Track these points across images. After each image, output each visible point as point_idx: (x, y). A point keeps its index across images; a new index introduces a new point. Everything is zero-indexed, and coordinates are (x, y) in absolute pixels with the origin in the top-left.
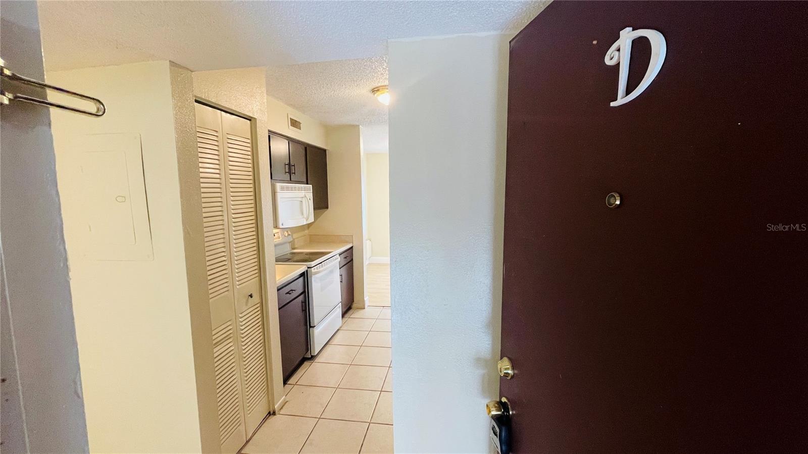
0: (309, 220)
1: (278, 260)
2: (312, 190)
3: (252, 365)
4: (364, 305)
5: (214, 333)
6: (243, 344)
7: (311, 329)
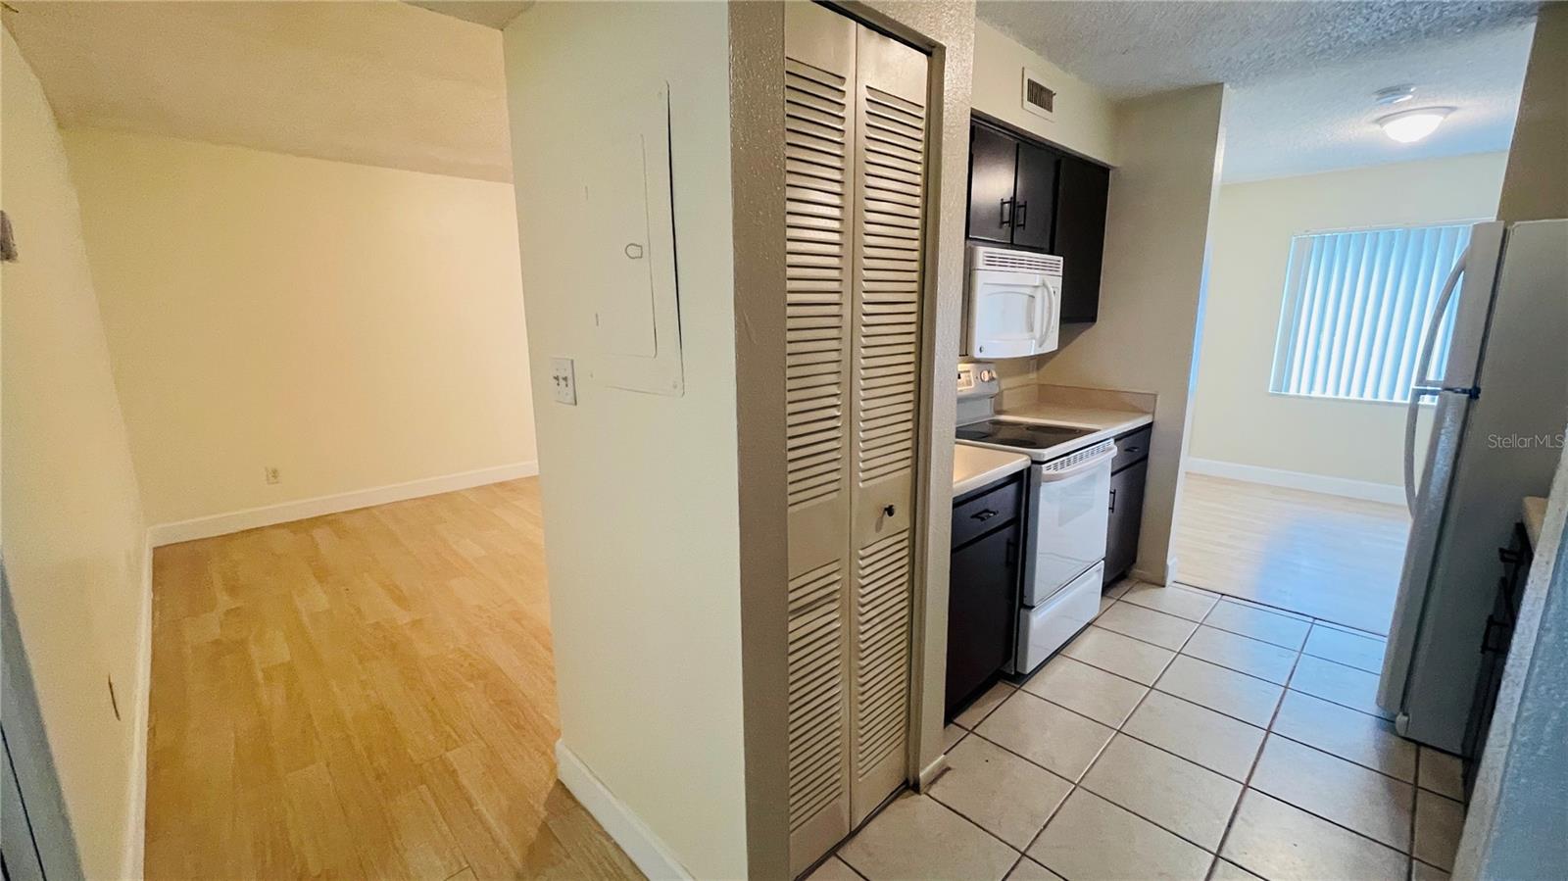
0: (1045, 345)
1: (962, 433)
2: (1061, 269)
3: (876, 671)
4: (1165, 582)
5: (792, 585)
6: (863, 619)
7: (1022, 611)
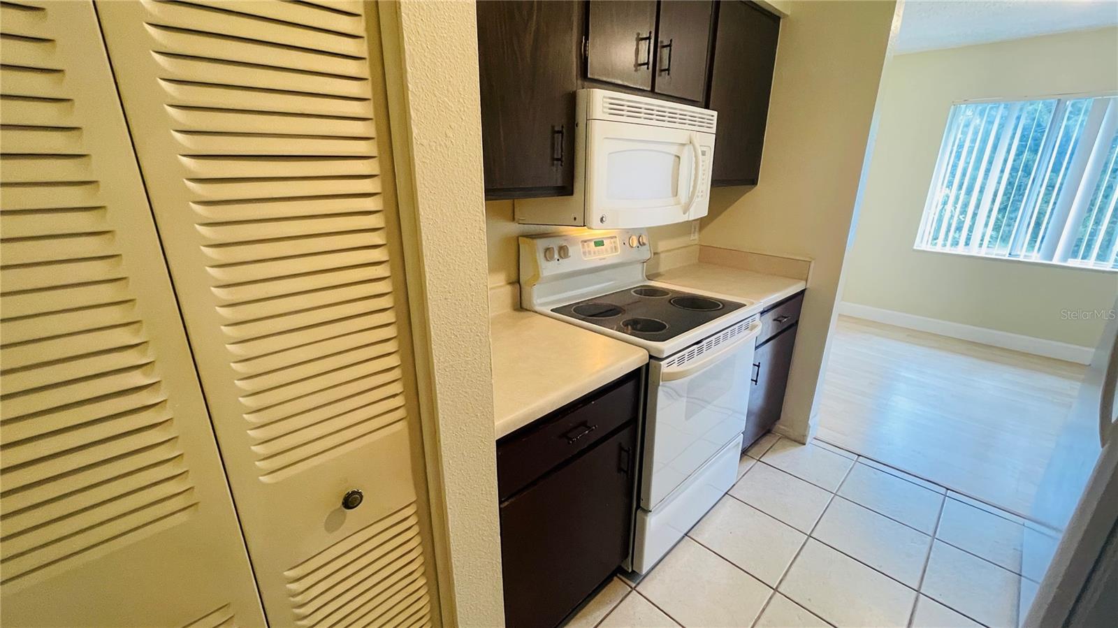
2: (715, 126)
7: (639, 512)
